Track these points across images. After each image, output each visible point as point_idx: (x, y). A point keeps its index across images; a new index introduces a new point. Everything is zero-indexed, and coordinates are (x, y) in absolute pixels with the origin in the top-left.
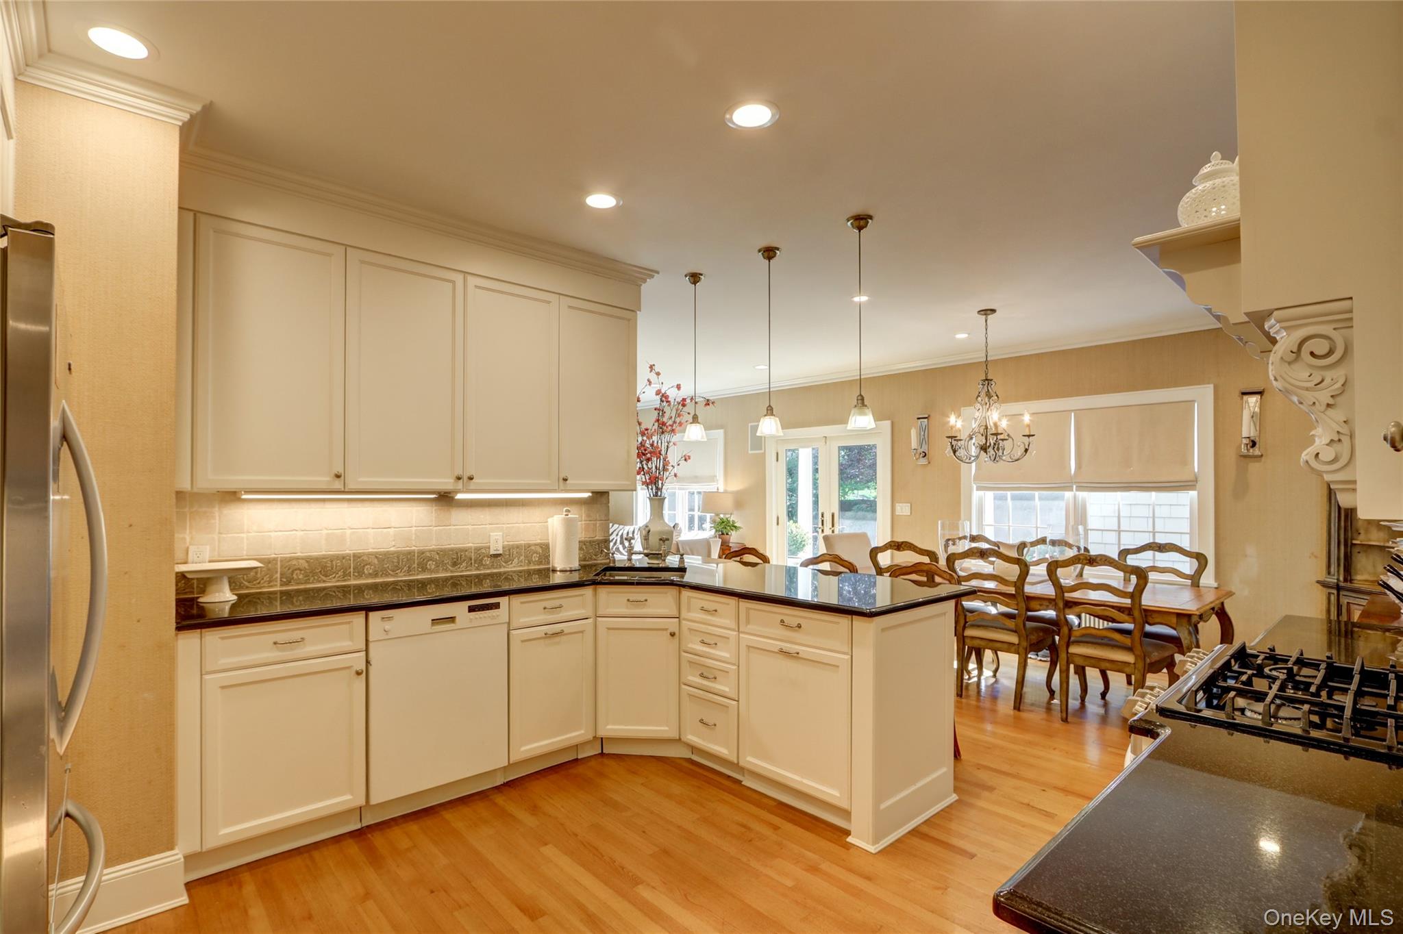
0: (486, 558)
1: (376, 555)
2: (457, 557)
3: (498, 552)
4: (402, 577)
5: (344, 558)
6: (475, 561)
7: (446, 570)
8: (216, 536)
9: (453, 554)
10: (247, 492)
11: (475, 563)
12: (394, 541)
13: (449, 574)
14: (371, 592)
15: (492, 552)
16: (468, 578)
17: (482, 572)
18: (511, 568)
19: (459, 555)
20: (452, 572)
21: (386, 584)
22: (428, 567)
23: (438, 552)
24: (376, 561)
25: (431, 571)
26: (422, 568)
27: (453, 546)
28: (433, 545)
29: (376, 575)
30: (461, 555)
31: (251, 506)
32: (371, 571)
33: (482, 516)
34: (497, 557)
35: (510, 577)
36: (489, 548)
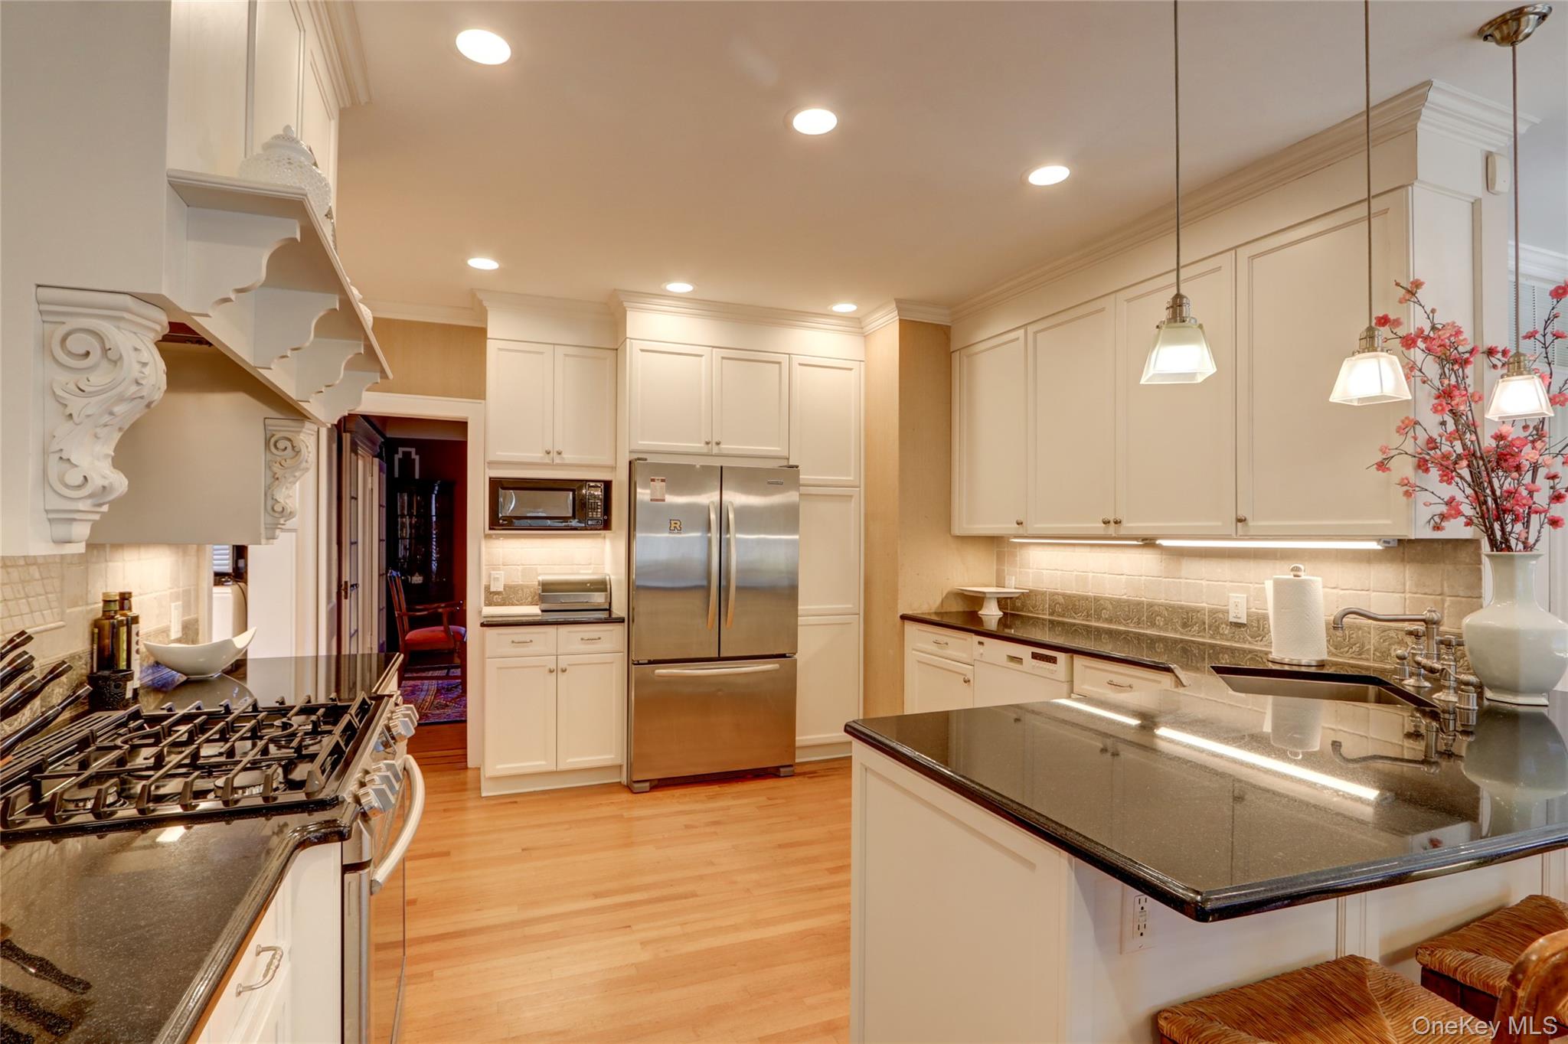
0: (1224, 626)
1: (1110, 600)
2: (1187, 617)
3: (1239, 621)
4: (1131, 628)
5: (1087, 600)
6: (1210, 627)
7: (1176, 631)
8: (1018, 570)
9: (1182, 613)
10: (1016, 537)
11: (1209, 629)
12: (1125, 588)
13: (1178, 636)
14: (1107, 636)
15: (1232, 619)
16: (1201, 647)
17: (1218, 642)
18: (1261, 646)
19: (1190, 615)
20: (1182, 634)
21: (1119, 633)
22: (1157, 623)
23: (1168, 607)
24: (1110, 607)
25: (1160, 628)
26: (1151, 622)
27: (1182, 603)
28: (1161, 599)
29: (1110, 621)
30: (1192, 616)
31: (1032, 548)
32: (1107, 616)
33: (1219, 570)
34: (1240, 627)
35: (1260, 660)
36: (1228, 613)
